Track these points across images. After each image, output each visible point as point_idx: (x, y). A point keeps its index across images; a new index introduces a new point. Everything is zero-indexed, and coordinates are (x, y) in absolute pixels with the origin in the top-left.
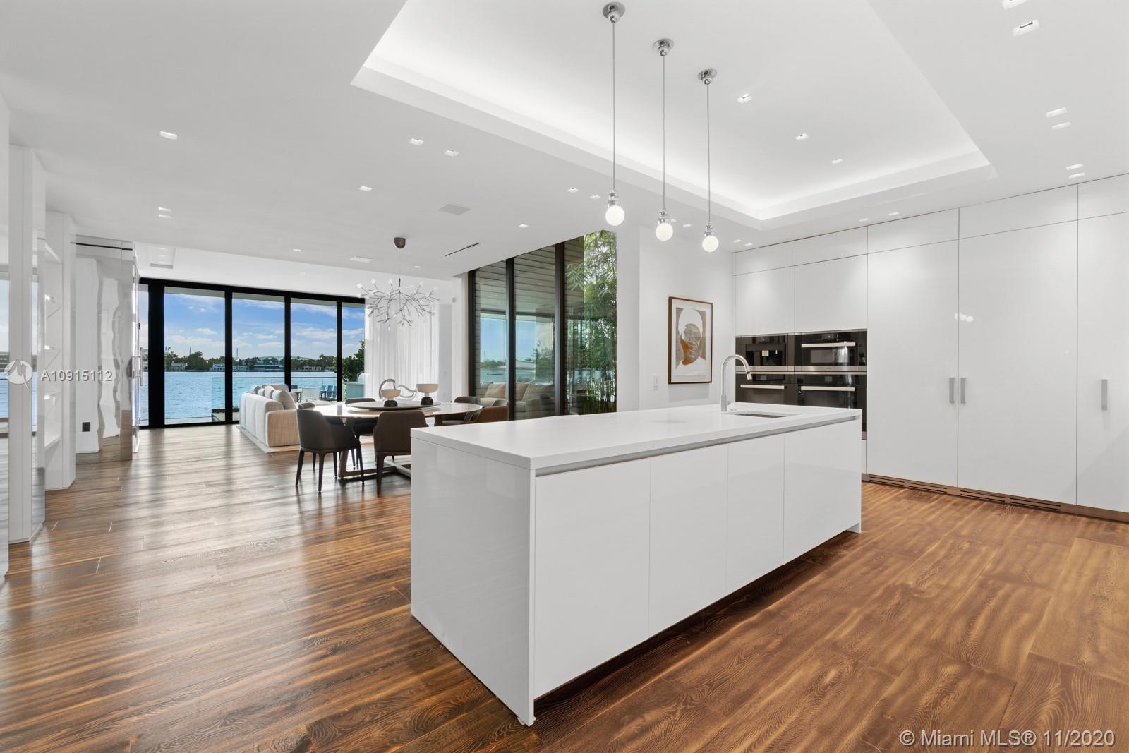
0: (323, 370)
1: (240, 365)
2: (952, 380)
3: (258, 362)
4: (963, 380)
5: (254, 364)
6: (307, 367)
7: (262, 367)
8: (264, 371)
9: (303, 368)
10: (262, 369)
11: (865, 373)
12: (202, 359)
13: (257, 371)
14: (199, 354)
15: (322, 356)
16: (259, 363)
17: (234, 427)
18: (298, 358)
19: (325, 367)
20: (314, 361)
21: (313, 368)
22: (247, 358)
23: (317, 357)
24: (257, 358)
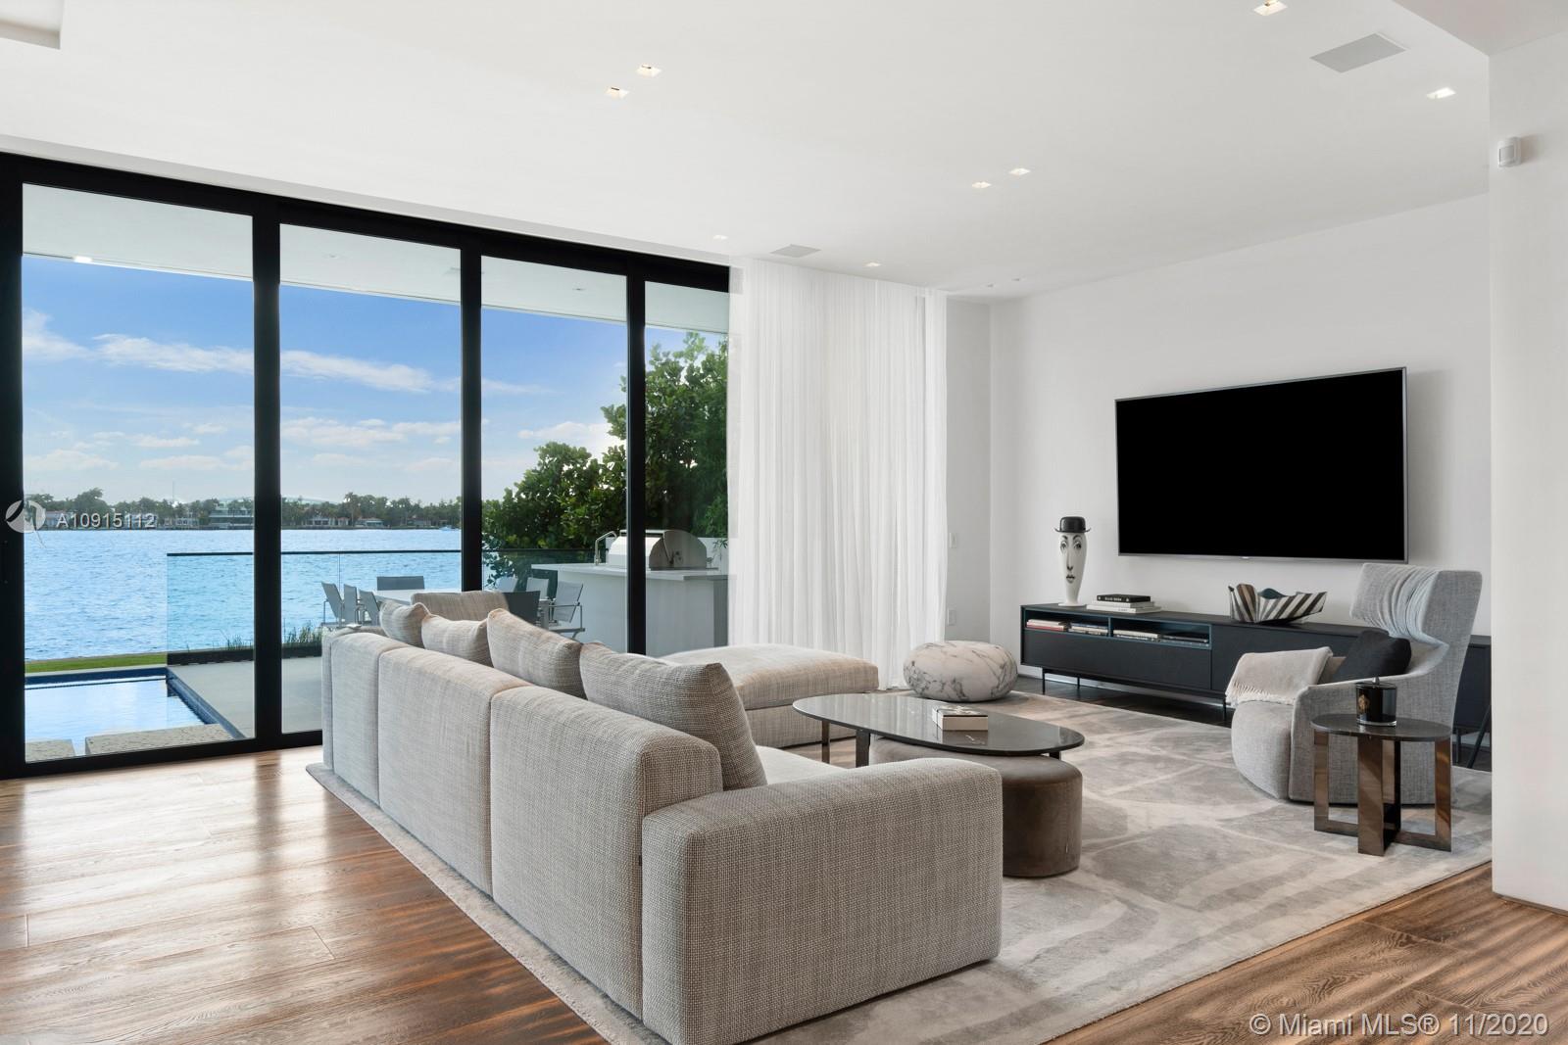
0: (351, 526)
1: (181, 516)
3: (218, 508)
5: (209, 513)
6: (319, 518)
7: (225, 520)
8: (230, 528)
9: (311, 523)
10: (227, 524)
12: (103, 503)
13: (218, 528)
14: (97, 493)
15: (350, 495)
16: (220, 512)
17: (294, 764)
18: (300, 500)
19: (356, 518)
20: (333, 506)
21: (331, 521)
22: (194, 500)
23: (338, 499)
24: (216, 501)
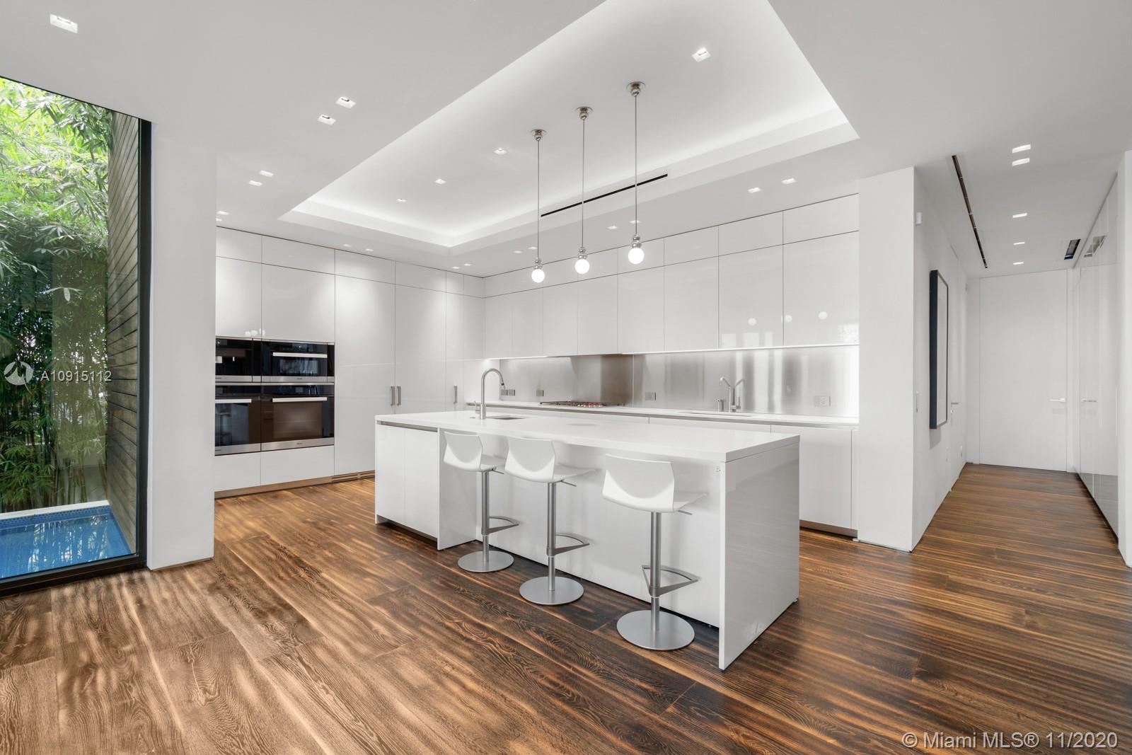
2: (393, 388)
4: (399, 388)
11: (332, 384)
